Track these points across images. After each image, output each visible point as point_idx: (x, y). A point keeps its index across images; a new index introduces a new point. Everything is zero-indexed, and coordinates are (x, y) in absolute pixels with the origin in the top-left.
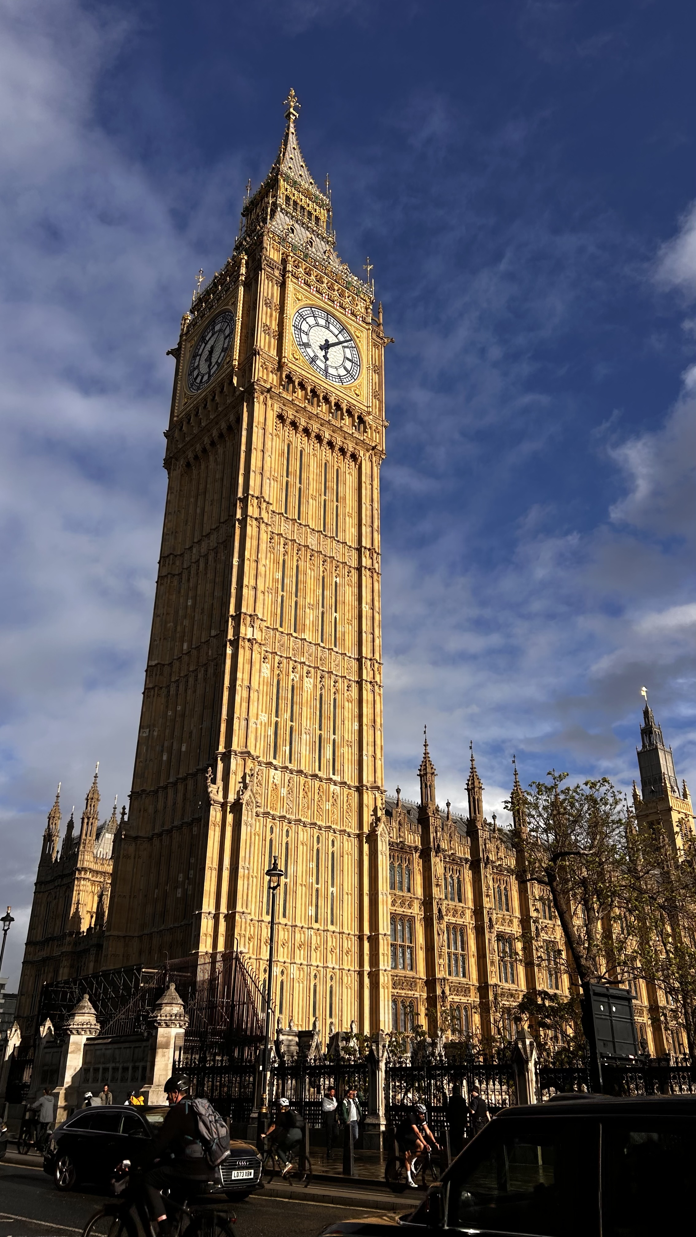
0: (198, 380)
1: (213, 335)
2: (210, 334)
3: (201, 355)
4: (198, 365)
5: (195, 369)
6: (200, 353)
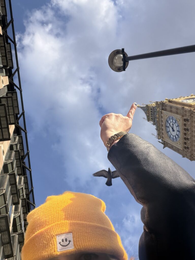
0: (177, 136)
1: (169, 128)
2: (168, 128)
3: (171, 134)
4: (173, 136)
5: (173, 138)
6: (170, 134)
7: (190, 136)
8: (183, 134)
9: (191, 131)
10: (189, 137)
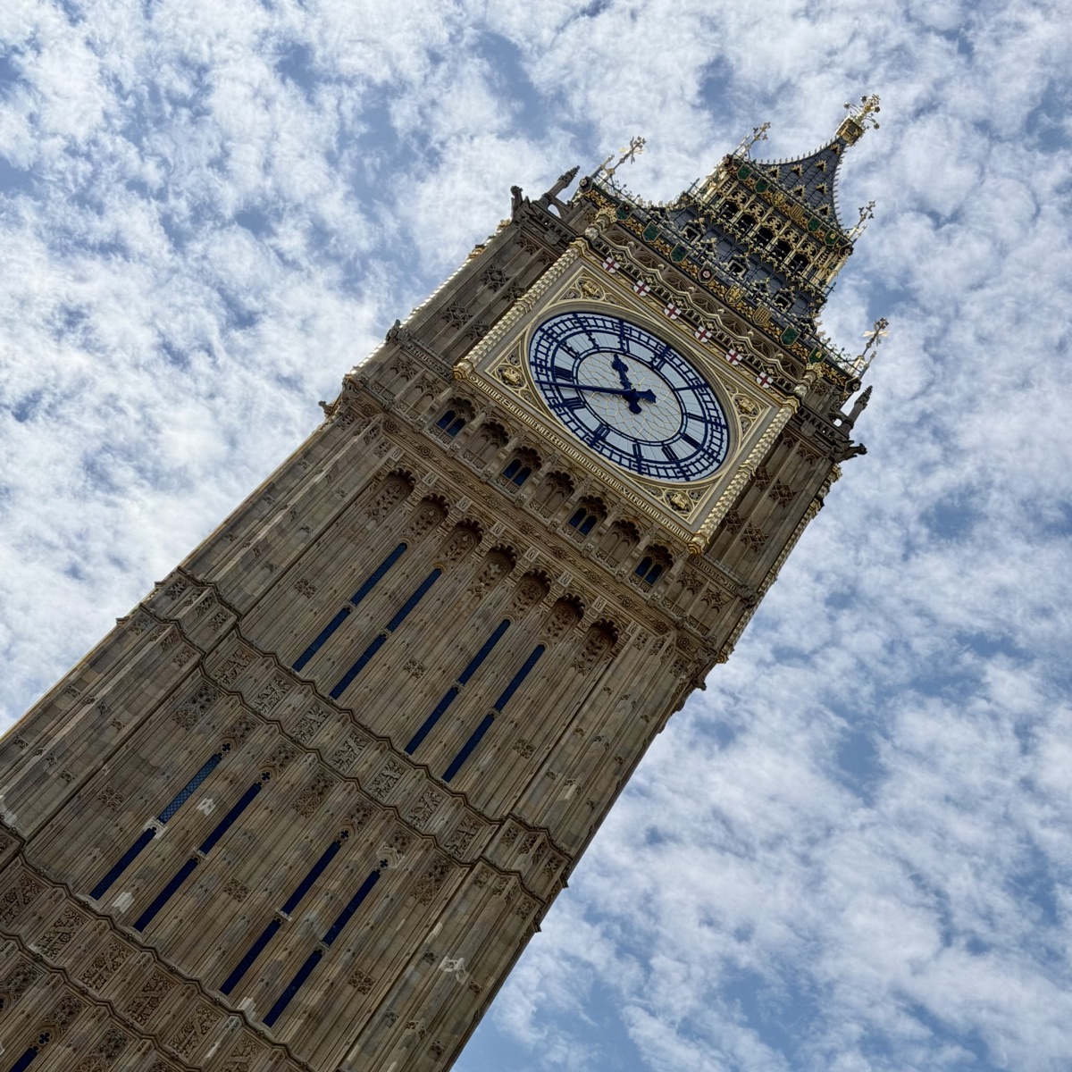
7: (532, 511)
8: (570, 469)
9: (562, 545)
10: (526, 492)
